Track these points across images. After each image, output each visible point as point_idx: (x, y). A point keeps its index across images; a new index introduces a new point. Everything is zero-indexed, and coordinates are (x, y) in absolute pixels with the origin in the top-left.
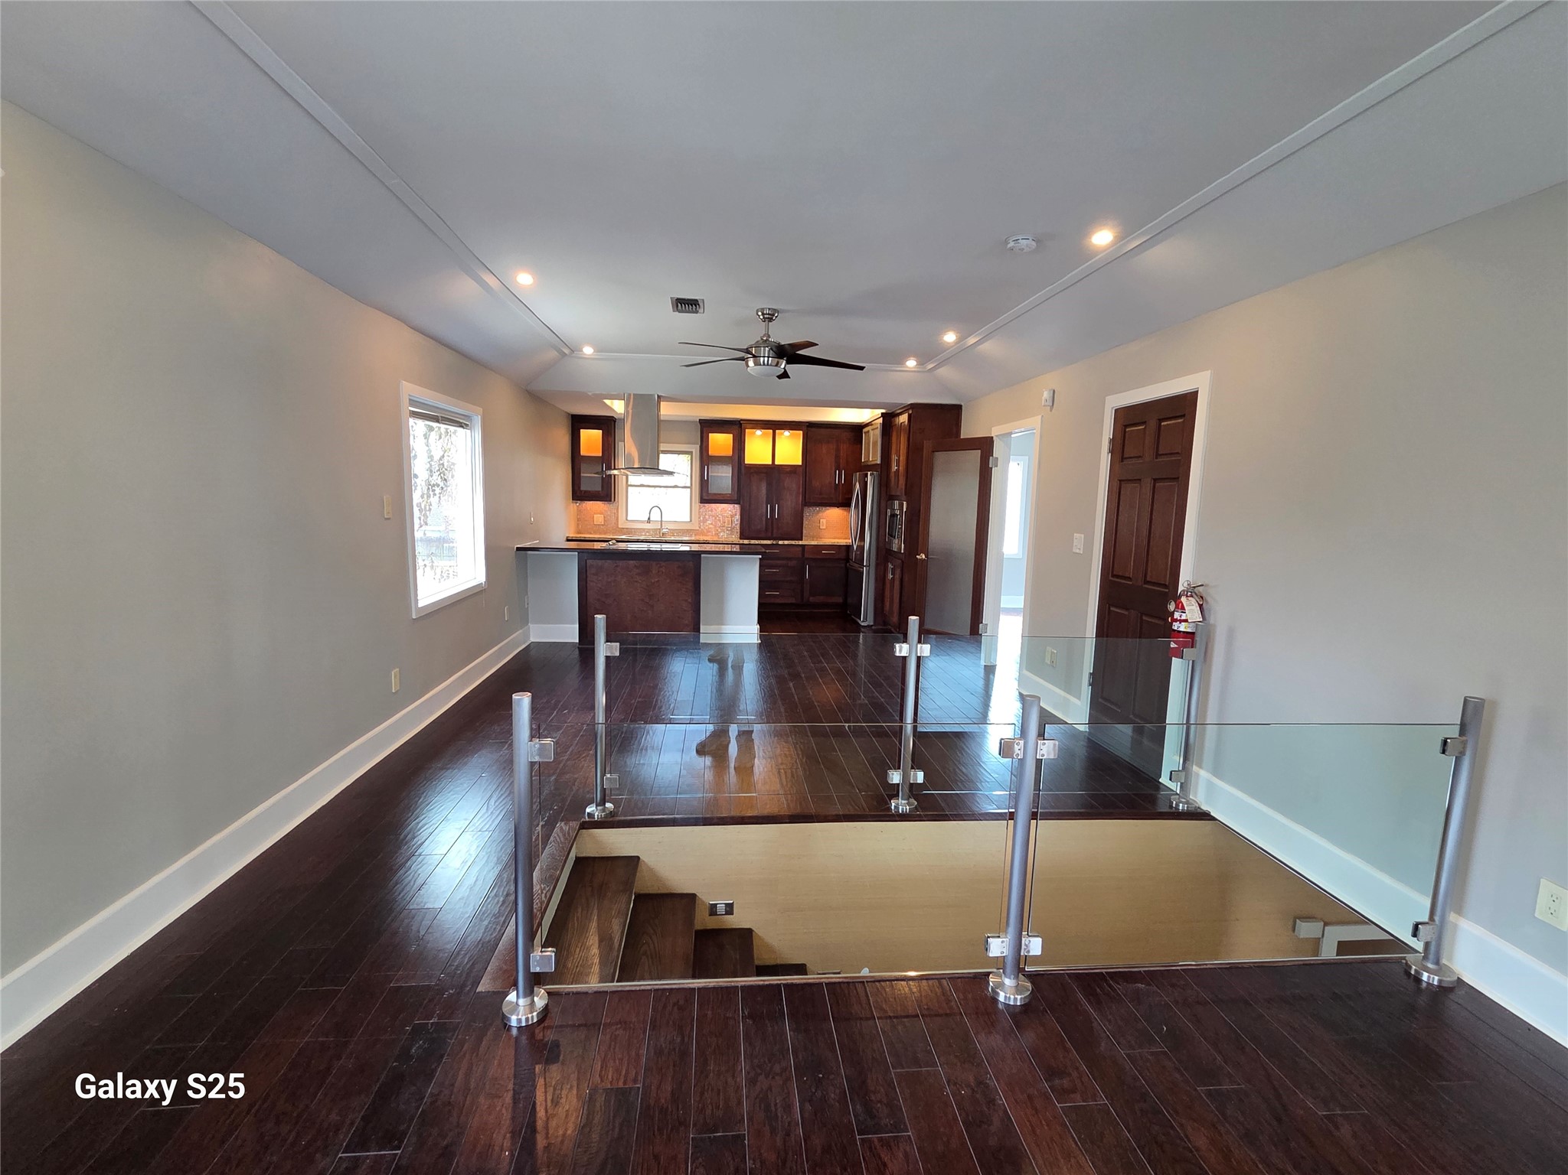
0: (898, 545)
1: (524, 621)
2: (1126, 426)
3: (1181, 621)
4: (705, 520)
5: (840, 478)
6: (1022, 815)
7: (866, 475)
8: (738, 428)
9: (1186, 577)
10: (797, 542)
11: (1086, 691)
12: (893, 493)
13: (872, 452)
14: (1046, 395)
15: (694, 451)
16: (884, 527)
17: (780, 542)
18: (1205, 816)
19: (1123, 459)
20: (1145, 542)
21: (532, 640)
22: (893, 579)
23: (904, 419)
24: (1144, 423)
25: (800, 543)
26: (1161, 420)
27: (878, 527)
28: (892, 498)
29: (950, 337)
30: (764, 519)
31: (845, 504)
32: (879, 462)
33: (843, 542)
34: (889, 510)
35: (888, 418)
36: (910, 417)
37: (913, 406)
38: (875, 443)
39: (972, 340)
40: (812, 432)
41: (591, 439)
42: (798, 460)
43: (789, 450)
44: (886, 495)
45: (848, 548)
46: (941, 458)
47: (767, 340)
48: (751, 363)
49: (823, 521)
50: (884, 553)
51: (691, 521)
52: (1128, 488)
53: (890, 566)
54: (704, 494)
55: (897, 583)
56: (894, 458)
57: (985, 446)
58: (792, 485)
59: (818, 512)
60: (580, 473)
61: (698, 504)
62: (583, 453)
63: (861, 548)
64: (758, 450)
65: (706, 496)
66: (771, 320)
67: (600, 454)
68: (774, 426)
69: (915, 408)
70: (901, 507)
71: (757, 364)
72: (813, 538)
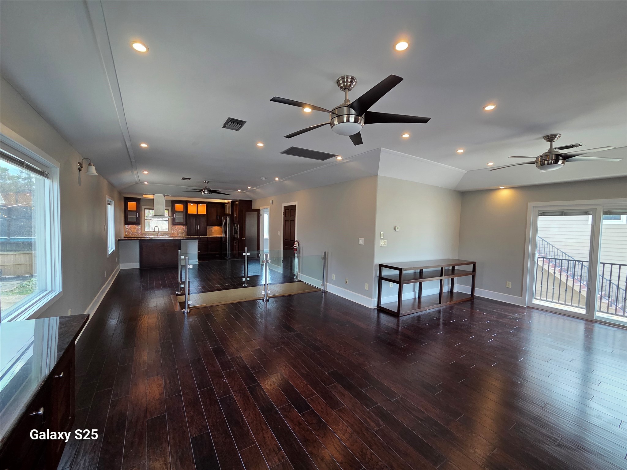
0: (237, 236)
1: (118, 263)
2: (286, 210)
3: (295, 247)
4: (173, 231)
5: (218, 218)
6: (266, 285)
7: (227, 218)
8: (186, 203)
9: (296, 239)
10: (206, 237)
11: (282, 264)
12: (235, 222)
13: (228, 211)
14: (271, 201)
15: (169, 209)
16: (232, 231)
17: (200, 237)
18: (301, 281)
19: (285, 216)
20: (290, 233)
21: (121, 268)
22: (236, 245)
23: (237, 203)
24: (288, 209)
25: (207, 237)
26: (291, 209)
27: (231, 232)
28: (235, 224)
29: (249, 188)
30: (195, 230)
31: (220, 225)
32: (230, 214)
33: (220, 236)
34: (234, 227)
35: (233, 202)
36: (239, 203)
37: (240, 200)
38: (229, 208)
39: (254, 189)
40: (209, 204)
41: (132, 205)
42: (205, 213)
43: (202, 210)
44: (232, 222)
45: (221, 238)
46: (247, 213)
47: (207, 188)
48: (203, 193)
49: (213, 230)
50: (233, 238)
51: (169, 231)
52: (287, 222)
53: (235, 241)
54: (174, 222)
55: (237, 246)
56: (235, 213)
57: (258, 211)
58: (203, 220)
59: (211, 227)
60: (128, 216)
61: (171, 226)
62: (129, 209)
63: (226, 238)
64: (192, 209)
65: (174, 223)
66: (207, 183)
67: (136, 210)
68: (197, 203)
69: (241, 201)
70: (237, 226)
71: (204, 193)
72: (210, 235)
